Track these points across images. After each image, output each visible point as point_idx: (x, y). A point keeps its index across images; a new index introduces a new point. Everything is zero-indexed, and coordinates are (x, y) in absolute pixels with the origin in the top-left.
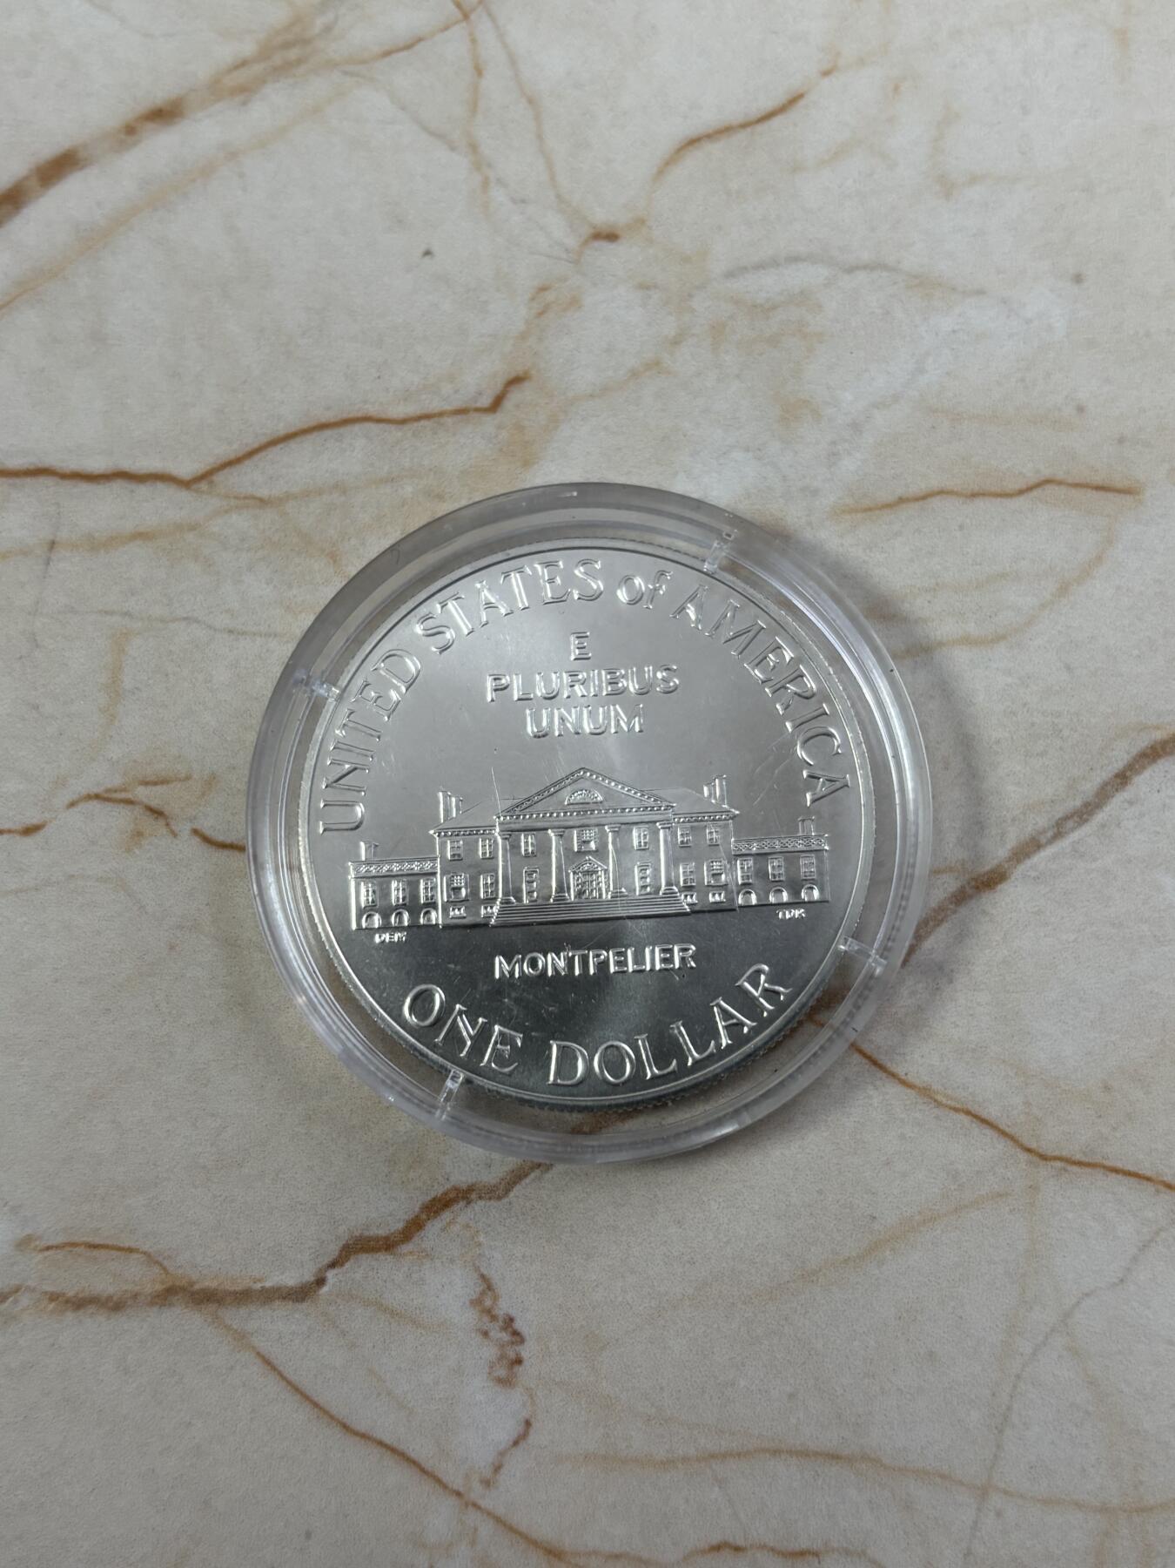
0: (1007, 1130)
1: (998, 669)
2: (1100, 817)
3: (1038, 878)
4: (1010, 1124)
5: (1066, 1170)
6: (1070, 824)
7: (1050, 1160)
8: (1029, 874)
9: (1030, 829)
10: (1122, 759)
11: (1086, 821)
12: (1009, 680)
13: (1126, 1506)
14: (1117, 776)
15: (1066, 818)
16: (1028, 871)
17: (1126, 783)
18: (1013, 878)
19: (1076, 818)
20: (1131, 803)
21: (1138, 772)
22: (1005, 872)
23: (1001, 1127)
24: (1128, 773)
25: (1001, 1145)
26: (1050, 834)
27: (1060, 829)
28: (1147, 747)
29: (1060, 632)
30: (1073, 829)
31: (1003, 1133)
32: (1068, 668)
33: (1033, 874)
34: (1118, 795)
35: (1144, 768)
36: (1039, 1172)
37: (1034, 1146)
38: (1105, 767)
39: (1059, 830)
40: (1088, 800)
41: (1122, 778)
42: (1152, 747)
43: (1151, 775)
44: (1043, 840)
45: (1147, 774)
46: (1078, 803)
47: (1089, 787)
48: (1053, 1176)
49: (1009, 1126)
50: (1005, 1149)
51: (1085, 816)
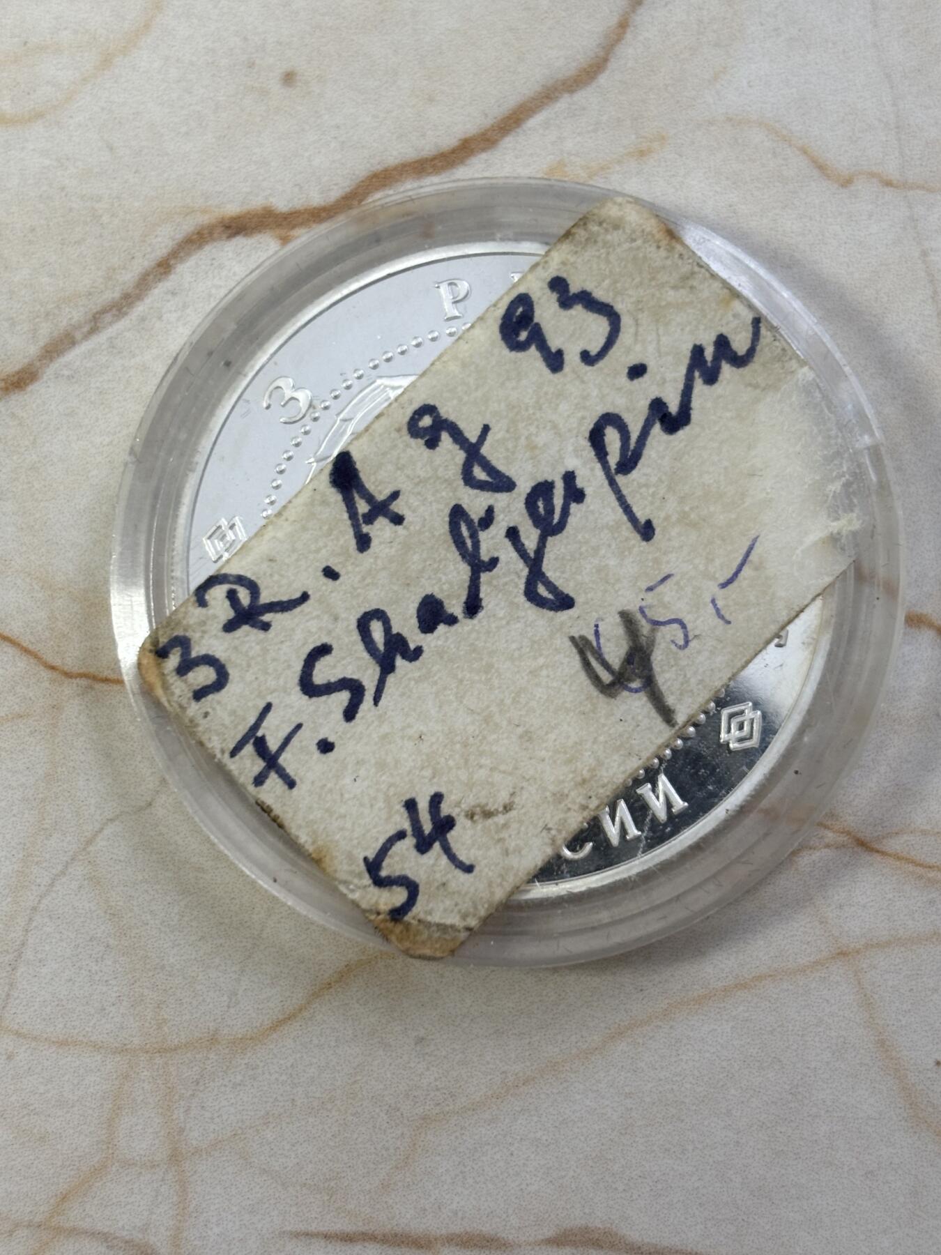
0: (31, 647)
1: (34, 150)
2: (140, 309)
3: (73, 377)
4: (33, 640)
5: (91, 688)
6: (108, 317)
7: (76, 678)
8: (62, 372)
9: (64, 323)
10: (166, 247)
11: (126, 314)
12: (47, 162)
13: (148, 1046)
14: (160, 265)
15: (104, 311)
16: (61, 370)
17: (170, 271)
18: (45, 378)
19: (114, 311)
20: (174, 294)
21: (182, 260)
22: (37, 371)
23: (25, 645)
24: (172, 262)
25: (22, 663)
26: (85, 329)
27: (98, 324)
28: (193, 234)
29: (103, 109)
30: (111, 324)
31: (26, 651)
32: (111, 149)
33: (66, 373)
34: (160, 285)
35: (189, 254)
36: (63, 691)
37: (57, 662)
38: (147, 256)
39: (95, 323)
40: (129, 291)
41: (164, 267)
42: (198, 233)
43: (197, 263)
44: (78, 336)
45: (191, 262)
46: (117, 295)
47: (128, 277)
48: (78, 695)
49: (32, 643)
50: (28, 668)
51: (125, 309)
